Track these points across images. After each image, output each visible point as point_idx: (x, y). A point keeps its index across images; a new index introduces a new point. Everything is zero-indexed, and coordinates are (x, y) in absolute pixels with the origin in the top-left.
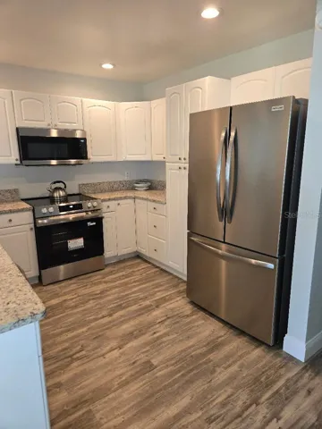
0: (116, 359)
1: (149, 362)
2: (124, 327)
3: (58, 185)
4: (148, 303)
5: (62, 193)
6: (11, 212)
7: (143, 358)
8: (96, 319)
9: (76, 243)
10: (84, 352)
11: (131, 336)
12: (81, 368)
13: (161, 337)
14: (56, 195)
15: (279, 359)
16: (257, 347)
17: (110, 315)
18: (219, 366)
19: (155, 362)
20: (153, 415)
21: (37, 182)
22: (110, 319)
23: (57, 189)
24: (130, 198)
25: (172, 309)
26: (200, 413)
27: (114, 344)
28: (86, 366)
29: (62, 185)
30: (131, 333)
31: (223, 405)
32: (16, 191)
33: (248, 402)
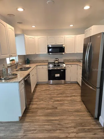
0: (51, 104)
1: (57, 107)
2: (58, 98)
3: (56, 59)
4: (69, 95)
5: (57, 62)
6: (43, 65)
7: (56, 106)
8: (53, 95)
9: (57, 75)
10: (45, 100)
11: (58, 101)
12: (42, 103)
13: (65, 104)
14: (56, 62)
15: (95, 123)
16: (91, 117)
17: (57, 95)
18: (73, 116)
19: (58, 108)
20: (48, 117)
21: (52, 58)
22: (56, 96)
23: (56, 60)
24: (76, 64)
25: (74, 99)
26: (58, 122)
27: (53, 101)
28: (44, 103)
29: (57, 60)
30: (58, 100)
31: (65, 123)
32: (48, 60)
33: (73, 126)
